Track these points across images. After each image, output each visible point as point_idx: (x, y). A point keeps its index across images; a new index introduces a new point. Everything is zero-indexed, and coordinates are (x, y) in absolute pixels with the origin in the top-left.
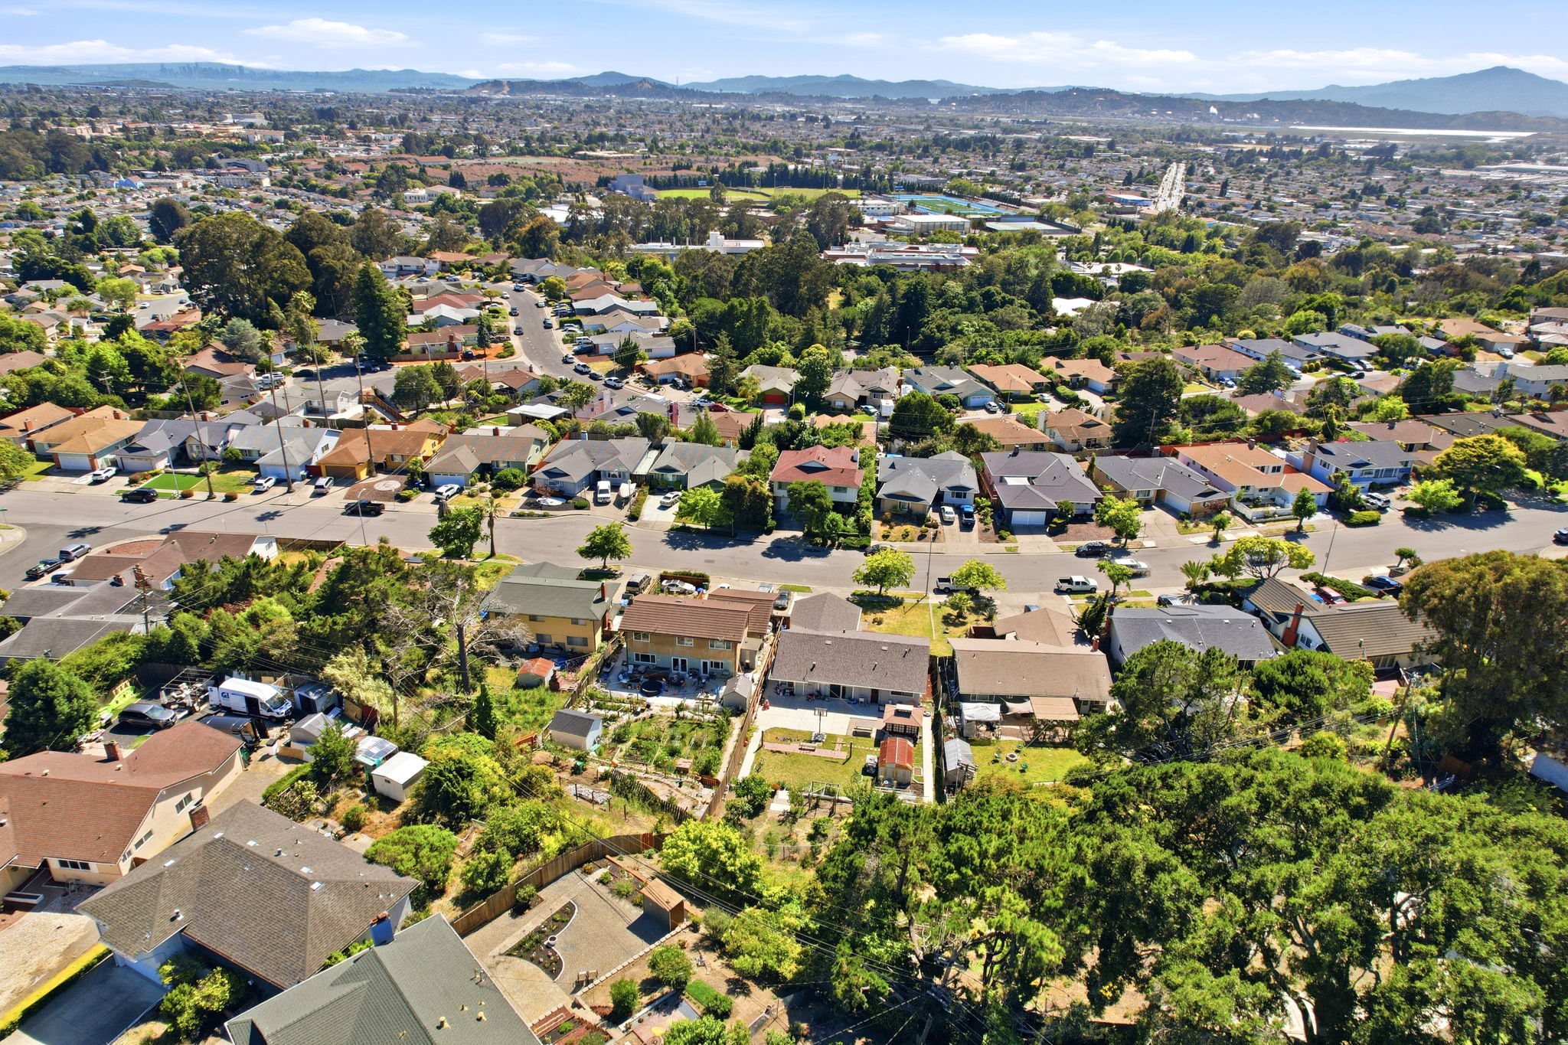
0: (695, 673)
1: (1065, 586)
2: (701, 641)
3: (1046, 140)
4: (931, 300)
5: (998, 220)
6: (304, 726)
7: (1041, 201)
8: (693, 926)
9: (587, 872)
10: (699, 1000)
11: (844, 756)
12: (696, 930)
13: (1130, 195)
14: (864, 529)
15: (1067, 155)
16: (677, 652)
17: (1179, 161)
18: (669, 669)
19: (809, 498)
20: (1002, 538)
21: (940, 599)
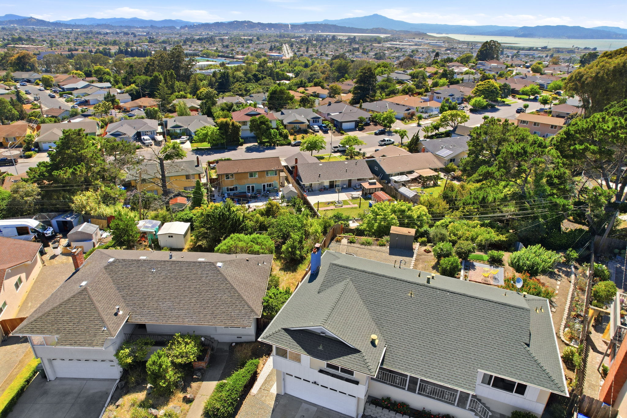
0: (259, 192)
1: (383, 143)
2: (262, 173)
3: (231, 39)
4: (231, 79)
5: (228, 64)
6: (79, 230)
7: (241, 57)
8: (423, 244)
9: (339, 241)
10: (480, 260)
11: (357, 206)
12: (426, 245)
13: (274, 54)
14: (286, 137)
15: (242, 43)
16: (250, 182)
17: (285, 44)
18: (245, 193)
19: (263, 123)
20: (342, 134)
21: (339, 154)
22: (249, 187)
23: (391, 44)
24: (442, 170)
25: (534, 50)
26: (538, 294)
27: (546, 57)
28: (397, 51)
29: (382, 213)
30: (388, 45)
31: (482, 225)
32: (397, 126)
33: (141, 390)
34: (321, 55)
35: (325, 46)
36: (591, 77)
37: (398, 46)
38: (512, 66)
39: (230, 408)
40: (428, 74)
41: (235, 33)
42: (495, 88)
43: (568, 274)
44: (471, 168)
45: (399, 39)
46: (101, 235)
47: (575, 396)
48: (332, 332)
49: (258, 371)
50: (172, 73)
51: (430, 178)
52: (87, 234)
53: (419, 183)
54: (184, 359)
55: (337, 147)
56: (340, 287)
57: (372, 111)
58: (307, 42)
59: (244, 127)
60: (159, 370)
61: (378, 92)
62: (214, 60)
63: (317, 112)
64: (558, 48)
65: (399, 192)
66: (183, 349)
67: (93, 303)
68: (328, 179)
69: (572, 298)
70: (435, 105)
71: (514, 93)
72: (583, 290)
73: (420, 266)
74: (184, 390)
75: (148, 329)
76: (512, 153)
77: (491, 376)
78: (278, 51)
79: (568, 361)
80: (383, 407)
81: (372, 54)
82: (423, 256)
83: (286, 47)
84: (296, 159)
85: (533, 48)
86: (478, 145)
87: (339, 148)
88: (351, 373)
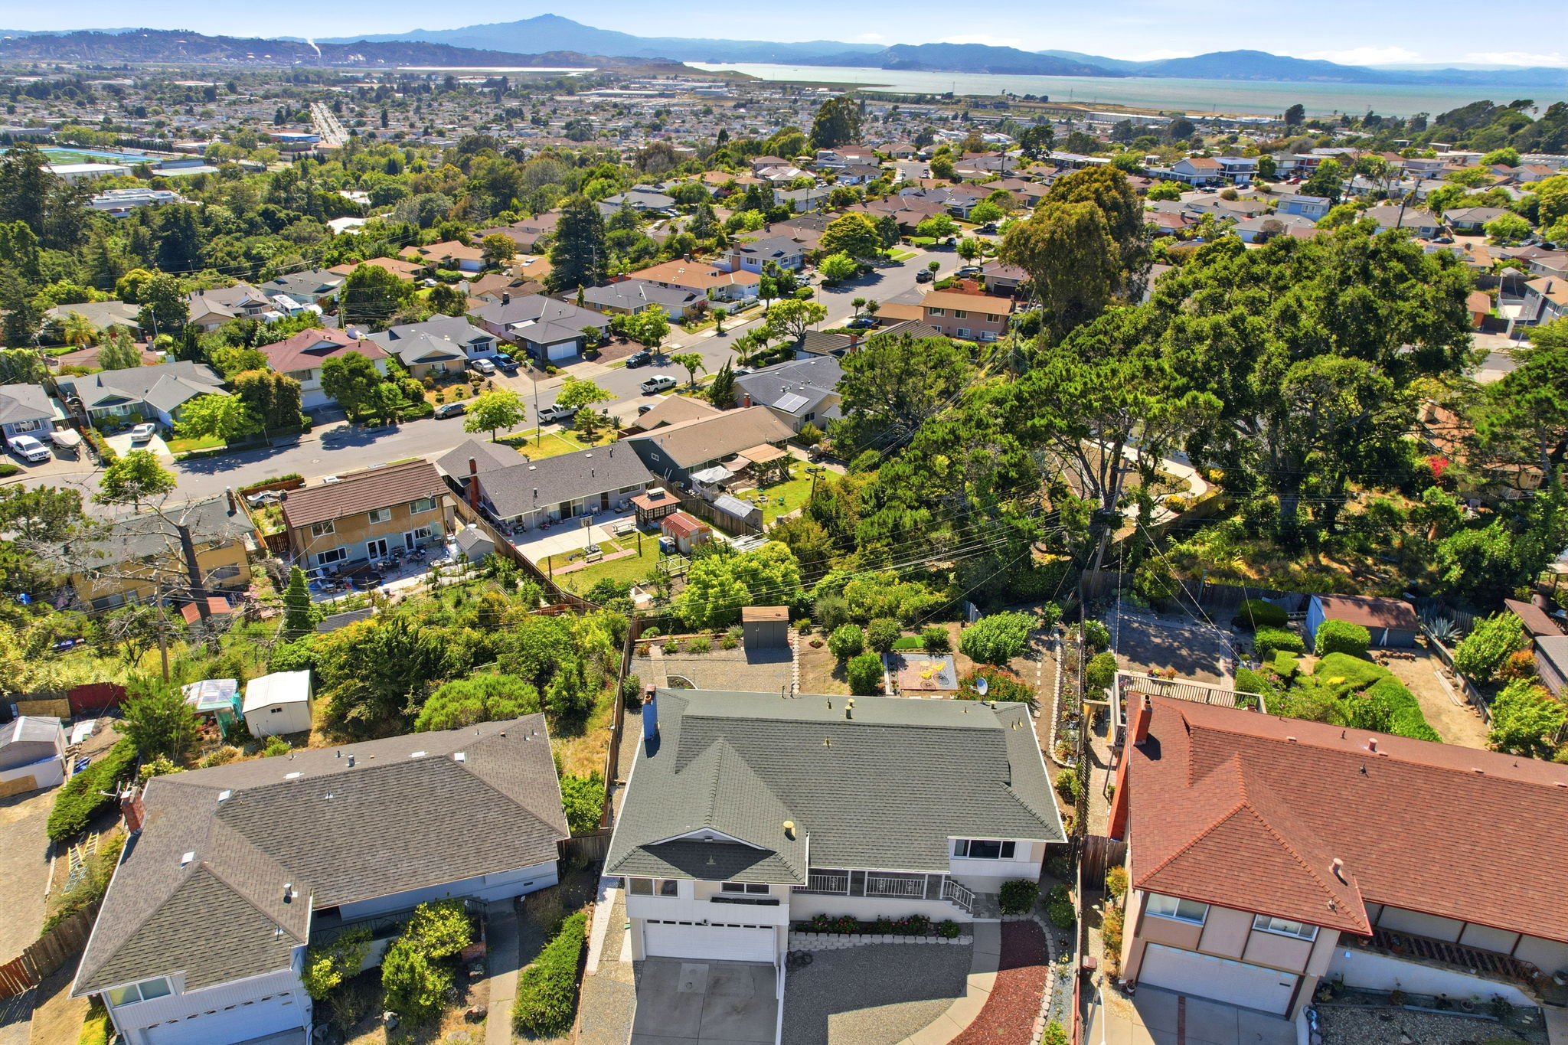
0: (400, 552)
1: (652, 388)
2: (399, 508)
3: (144, 87)
4: (199, 228)
5: (160, 167)
6: (16, 738)
7: (196, 145)
8: (804, 631)
9: (644, 654)
10: (911, 647)
11: (633, 551)
12: (810, 633)
13: (292, 133)
14: (417, 398)
15: (186, 98)
16: (372, 533)
17: (316, 101)
18: (366, 559)
19: (356, 372)
20: (552, 373)
21: (556, 428)
22: (372, 546)
23: (600, 95)
24: (793, 441)
25: (928, 102)
26: (1012, 698)
27: (955, 117)
28: (620, 114)
29: (715, 582)
30: (592, 97)
31: (902, 579)
32: (675, 341)
33: (372, 1027)
34: (426, 133)
35: (430, 105)
36: (1043, 240)
37: (618, 100)
38: (889, 156)
39: (564, 1006)
40: (712, 191)
41: (152, 66)
42: (868, 232)
43: (1051, 646)
44: (854, 440)
45: (618, 80)
46: (69, 738)
47: (1077, 839)
48: (724, 832)
49: (587, 933)
50: (22, 229)
51: (771, 465)
52: (40, 743)
53: (751, 477)
54: (450, 947)
55: (549, 411)
56: (712, 752)
57: (609, 307)
58: (379, 98)
59: (305, 385)
60: (413, 978)
61: (613, 256)
62: (112, 157)
63: (479, 322)
64: (975, 97)
65: (717, 508)
66: (442, 929)
67: (231, 891)
68: (556, 499)
69: (1061, 688)
70: (747, 281)
71: (905, 232)
72: (1074, 671)
73: (811, 676)
74: (462, 1003)
75: (344, 914)
76: (936, 442)
77: (967, 842)
78: (302, 127)
79: (1064, 791)
80: (817, 932)
81: (557, 124)
82: (811, 656)
83: (320, 112)
84: (473, 463)
85: (924, 96)
86: (860, 391)
87: (555, 414)
88: (764, 889)
